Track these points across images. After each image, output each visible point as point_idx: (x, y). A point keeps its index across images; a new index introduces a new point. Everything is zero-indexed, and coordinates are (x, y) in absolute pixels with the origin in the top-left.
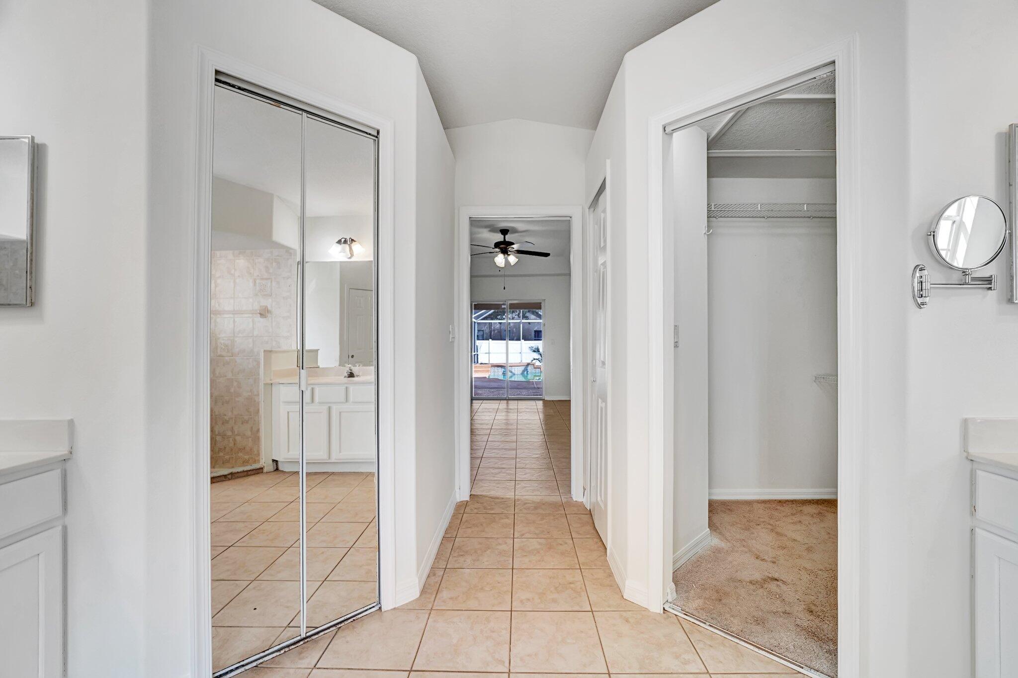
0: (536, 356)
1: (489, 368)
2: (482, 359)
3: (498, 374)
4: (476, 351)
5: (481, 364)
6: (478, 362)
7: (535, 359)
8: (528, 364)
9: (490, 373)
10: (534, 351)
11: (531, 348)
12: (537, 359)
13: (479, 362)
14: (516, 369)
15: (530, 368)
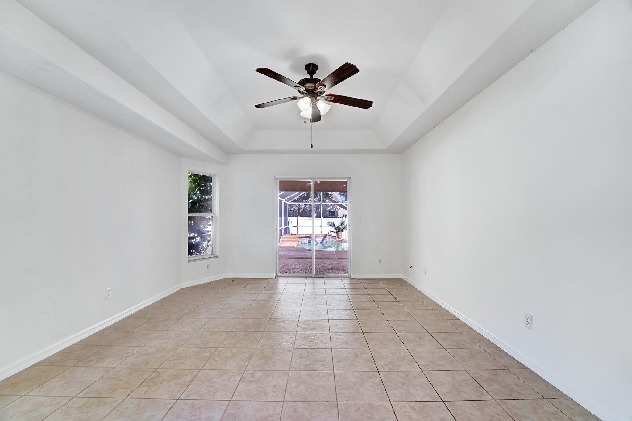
0: (333, 229)
1: (297, 238)
2: (293, 231)
3: (304, 243)
4: (288, 225)
5: (292, 235)
6: (289, 233)
7: (331, 231)
8: (326, 235)
9: (298, 243)
10: (331, 226)
11: (328, 223)
12: (333, 231)
13: (291, 233)
14: (318, 239)
15: (327, 238)
